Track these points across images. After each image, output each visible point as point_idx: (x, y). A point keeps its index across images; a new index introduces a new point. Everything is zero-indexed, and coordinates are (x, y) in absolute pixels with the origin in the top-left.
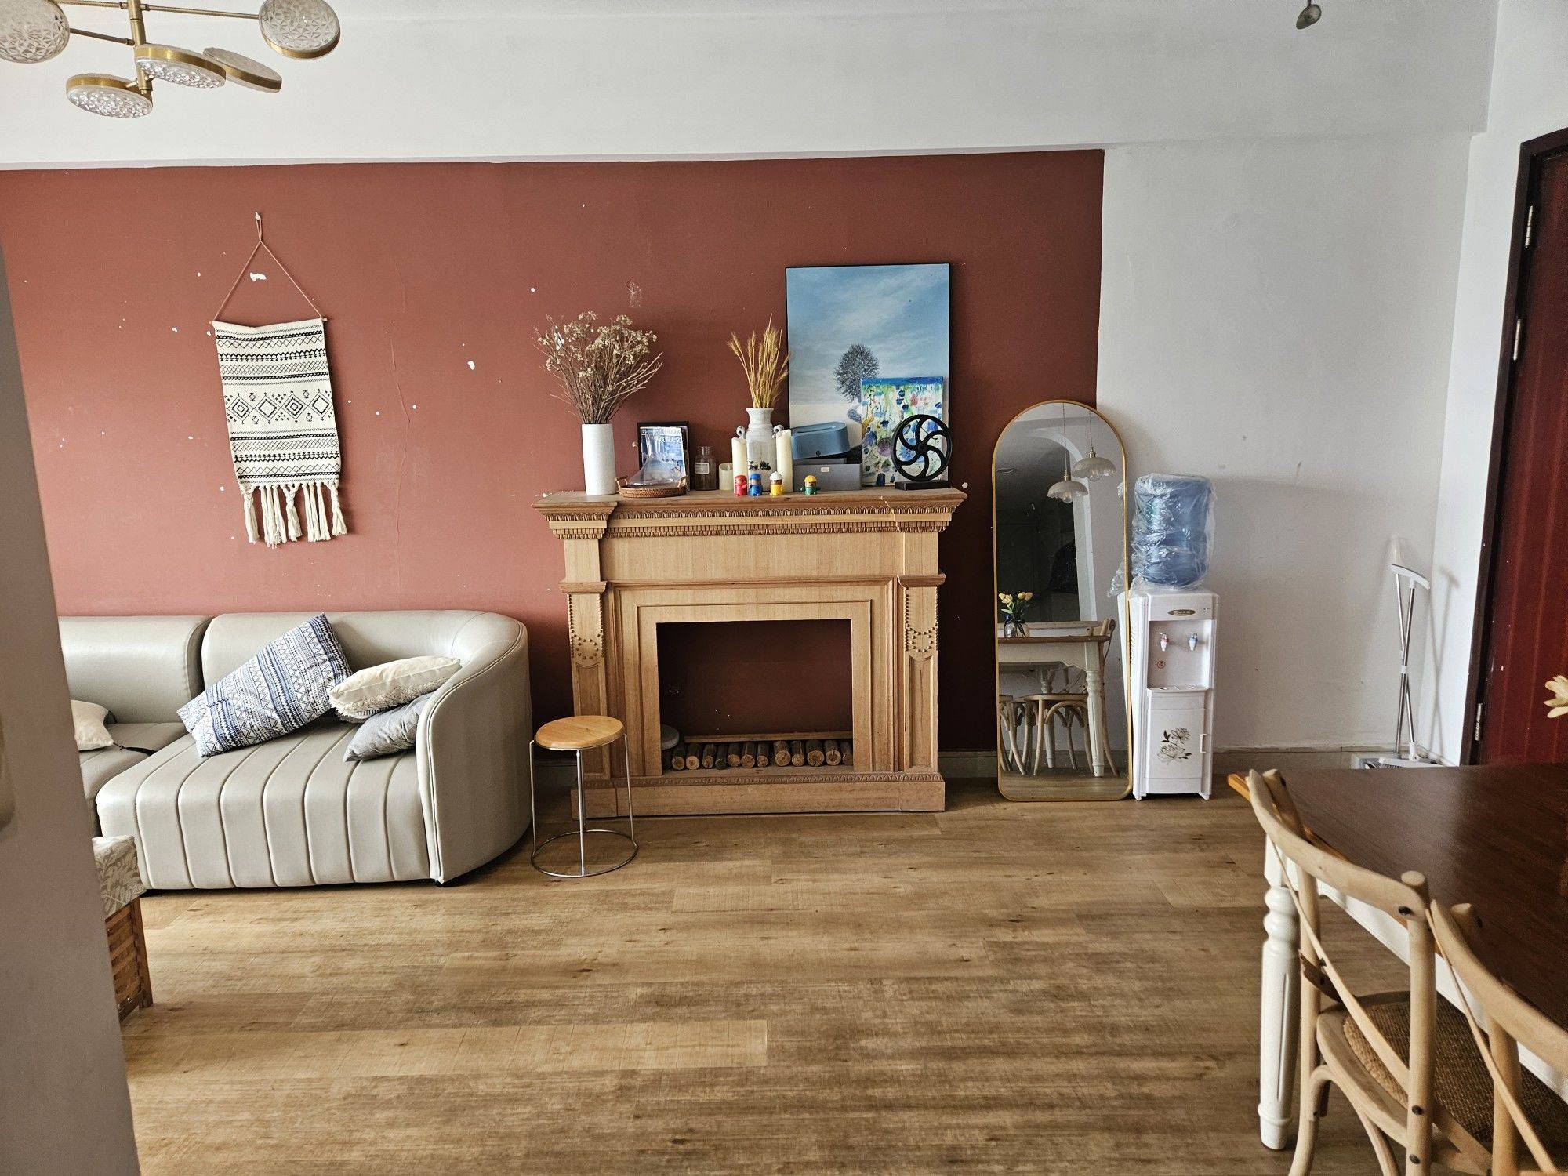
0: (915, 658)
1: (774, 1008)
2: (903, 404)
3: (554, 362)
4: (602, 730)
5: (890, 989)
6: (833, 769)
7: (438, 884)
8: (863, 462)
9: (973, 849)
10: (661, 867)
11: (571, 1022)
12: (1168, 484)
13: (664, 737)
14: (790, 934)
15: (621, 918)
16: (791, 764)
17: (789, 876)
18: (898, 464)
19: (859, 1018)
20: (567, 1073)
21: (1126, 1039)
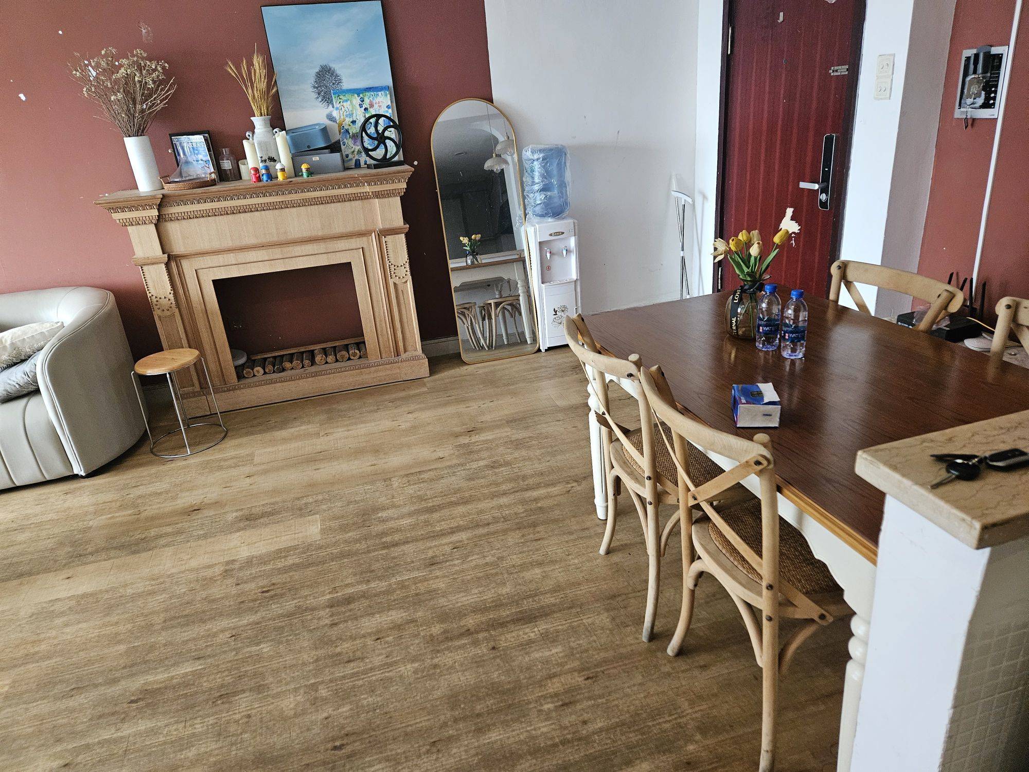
0: (397, 283)
1: (324, 507)
2: (364, 108)
3: (89, 90)
4: (186, 357)
5: (396, 483)
6: (355, 362)
7: (82, 477)
8: (343, 151)
9: (448, 395)
10: (244, 440)
11: (188, 541)
12: (541, 151)
13: (234, 357)
14: (333, 464)
15: (219, 475)
16: (327, 363)
17: (330, 431)
18: (367, 151)
19: (377, 502)
20: (188, 570)
21: (531, 481)
